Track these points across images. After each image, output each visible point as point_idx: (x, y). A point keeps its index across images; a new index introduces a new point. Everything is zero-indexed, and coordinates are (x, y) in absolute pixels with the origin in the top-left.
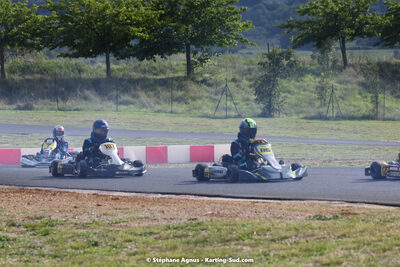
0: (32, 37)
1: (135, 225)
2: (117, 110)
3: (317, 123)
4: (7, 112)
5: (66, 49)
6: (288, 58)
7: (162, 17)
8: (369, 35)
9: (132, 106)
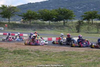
0: (36, 17)
1: (54, 52)
2: (51, 31)
3: (87, 34)
4: (31, 31)
5: (42, 20)
6: (82, 22)
7: (59, 14)
8: (97, 18)
9: (54, 30)
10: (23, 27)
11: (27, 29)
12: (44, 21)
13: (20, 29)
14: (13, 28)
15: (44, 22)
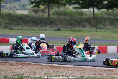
2: (96, 31)
4: (49, 32)
5: (77, 5)
9: (103, 30)
10: (33, 22)
11: (42, 26)
12: (81, 8)
13: (25, 28)
14: (9, 26)
15: (81, 12)
